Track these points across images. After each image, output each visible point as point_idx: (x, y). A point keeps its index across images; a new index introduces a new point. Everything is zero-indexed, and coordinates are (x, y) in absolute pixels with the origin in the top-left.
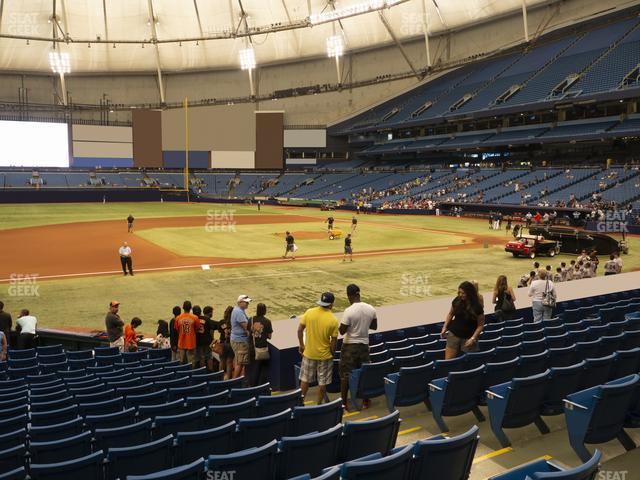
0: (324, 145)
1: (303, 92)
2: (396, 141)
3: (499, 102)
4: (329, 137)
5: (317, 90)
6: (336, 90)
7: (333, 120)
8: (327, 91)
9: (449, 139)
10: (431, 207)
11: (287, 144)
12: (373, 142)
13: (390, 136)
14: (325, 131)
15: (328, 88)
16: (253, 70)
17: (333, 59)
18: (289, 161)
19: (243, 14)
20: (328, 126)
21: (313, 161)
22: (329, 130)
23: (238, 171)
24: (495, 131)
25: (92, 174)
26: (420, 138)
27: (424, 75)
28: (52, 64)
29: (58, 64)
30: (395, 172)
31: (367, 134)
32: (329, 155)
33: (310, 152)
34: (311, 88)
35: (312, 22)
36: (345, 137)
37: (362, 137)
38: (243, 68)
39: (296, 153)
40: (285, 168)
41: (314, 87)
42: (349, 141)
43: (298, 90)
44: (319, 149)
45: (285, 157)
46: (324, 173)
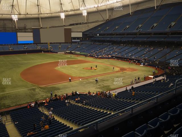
0: (82, 37)
1: (77, 24)
2: (100, 36)
3: (124, 30)
5: (80, 24)
6: (85, 24)
8: (83, 24)
9: (113, 37)
10: (110, 57)
11: (72, 36)
12: (94, 36)
13: (98, 35)
14: (82, 33)
15: (83, 23)
16: (64, 18)
17: (84, 16)
18: (73, 40)
19: (61, 4)
20: (83, 31)
21: (79, 40)
23: (60, 43)
24: (123, 36)
26: (106, 36)
27: (106, 21)
28: (13, 18)
29: (14, 18)
30: (100, 44)
32: (83, 39)
33: (78, 38)
34: (79, 23)
35: (80, 9)
37: (91, 35)
39: (75, 38)
40: (72, 42)
41: (80, 23)
42: (88, 35)
43: (76, 24)
44: (80, 38)
45: (72, 39)
46: (82, 44)
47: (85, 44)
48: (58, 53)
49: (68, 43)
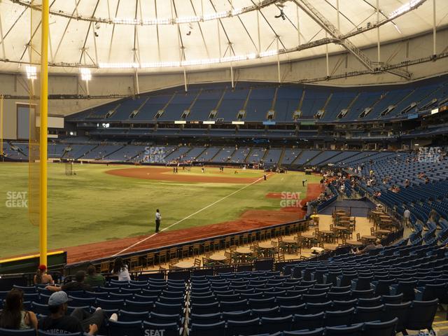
0: (63, 127)
1: (67, 97)
2: (112, 129)
4: (66, 122)
7: (68, 112)
9: (153, 131)
14: (63, 119)
15: (81, 97)
16: (34, 80)
17: (85, 82)
20: (65, 115)
21: (56, 136)
22: (66, 118)
31: (87, 123)
36: (74, 124)
37: (85, 124)
38: (29, 78)
41: (74, 96)
42: (78, 125)
43: (63, 96)
44: (59, 129)
46: (71, 144)
47: (81, 144)
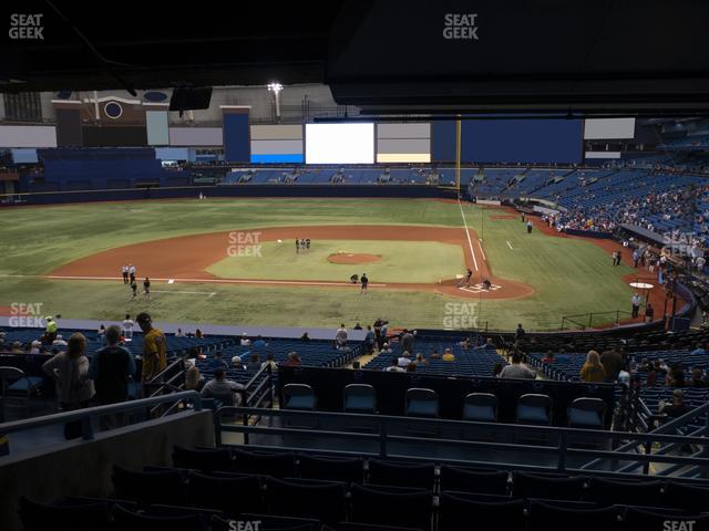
0: (632, 136)
11: (588, 135)
14: (634, 119)
18: (589, 155)
21: (617, 155)
25: (388, 170)
33: (614, 145)
39: (599, 145)
40: (585, 162)
42: (663, 131)
44: (625, 141)
45: (586, 149)
48: (478, 201)
49: (567, 165)
